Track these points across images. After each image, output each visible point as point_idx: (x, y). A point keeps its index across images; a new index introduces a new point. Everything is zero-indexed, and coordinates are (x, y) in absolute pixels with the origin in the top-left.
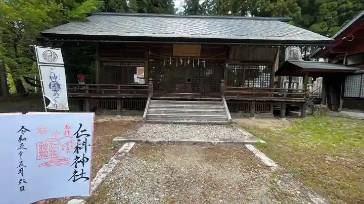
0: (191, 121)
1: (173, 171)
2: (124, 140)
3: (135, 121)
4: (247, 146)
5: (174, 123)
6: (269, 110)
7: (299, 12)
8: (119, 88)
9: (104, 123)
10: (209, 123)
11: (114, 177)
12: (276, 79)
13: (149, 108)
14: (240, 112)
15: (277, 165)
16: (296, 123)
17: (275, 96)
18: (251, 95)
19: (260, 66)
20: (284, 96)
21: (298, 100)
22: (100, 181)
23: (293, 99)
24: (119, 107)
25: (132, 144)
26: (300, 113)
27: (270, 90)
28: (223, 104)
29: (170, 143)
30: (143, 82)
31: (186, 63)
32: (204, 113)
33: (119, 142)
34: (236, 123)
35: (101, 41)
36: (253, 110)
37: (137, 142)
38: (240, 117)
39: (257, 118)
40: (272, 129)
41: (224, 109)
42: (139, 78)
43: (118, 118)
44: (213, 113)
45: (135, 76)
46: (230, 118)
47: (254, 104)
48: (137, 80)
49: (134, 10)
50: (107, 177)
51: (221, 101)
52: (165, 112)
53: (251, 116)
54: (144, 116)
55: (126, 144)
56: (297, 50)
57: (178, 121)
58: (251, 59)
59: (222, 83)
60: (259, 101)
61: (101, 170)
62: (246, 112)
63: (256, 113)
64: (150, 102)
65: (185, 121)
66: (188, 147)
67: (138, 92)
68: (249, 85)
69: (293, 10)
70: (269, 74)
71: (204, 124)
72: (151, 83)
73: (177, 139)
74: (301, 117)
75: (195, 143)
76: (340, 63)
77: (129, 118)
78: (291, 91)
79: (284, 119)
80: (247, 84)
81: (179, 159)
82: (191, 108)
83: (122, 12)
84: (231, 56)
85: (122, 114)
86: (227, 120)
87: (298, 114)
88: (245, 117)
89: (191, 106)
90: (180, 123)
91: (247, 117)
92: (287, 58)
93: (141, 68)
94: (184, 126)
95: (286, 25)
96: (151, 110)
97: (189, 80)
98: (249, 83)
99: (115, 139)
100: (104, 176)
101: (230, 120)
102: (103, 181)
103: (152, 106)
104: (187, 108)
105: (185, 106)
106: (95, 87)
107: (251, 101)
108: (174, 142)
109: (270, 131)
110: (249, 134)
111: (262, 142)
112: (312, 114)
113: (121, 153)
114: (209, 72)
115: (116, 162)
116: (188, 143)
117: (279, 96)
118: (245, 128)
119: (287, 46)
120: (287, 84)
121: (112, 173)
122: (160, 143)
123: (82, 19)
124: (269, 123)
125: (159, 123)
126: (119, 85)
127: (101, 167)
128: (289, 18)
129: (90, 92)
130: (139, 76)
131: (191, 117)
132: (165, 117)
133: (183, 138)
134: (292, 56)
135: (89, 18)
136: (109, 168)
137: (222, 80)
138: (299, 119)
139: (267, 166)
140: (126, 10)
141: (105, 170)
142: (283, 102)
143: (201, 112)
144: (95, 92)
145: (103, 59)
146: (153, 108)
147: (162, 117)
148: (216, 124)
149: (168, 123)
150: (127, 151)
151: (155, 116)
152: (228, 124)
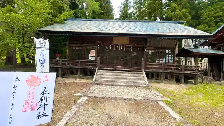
0: (122, 84)
1: (111, 118)
2: (81, 95)
3: (88, 83)
4: (159, 102)
5: (112, 85)
6: (173, 79)
7: (190, 18)
8: (79, 62)
9: (69, 83)
10: (134, 86)
11: (74, 120)
12: (176, 59)
13: (97, 75)
15: (180, 117)
16: (191, 88)
17: (176, 69)
18: (161, 68)
19: (166, 51)
20: (183, 70)
21: (192, 73)
22: (65, 122)
23: (189, 72)
24: (79, 74)
25: (86, 98)
26: (194, 81)
27: (173, 66)
28: (143, 74)
29: (109, 98)
30: (94, 59)
31: (120, 48)
32: (131, 79)
33: (78, 96)
34: (151, 87)
35: (71, 35)
36: (162, 78)
37: (89, 97)
38: (154, 82)
39: (165, 83)
40: (176, 92)
41: (144, 77)
42: (92, 56)
43: (78, 80)
44: (136, 79)
45: (89, 55)
46: (147, 83)
47: (163, 74)
48: (90, 58)
49: (91, 17)
50: (70, 119)
51: (141, 72)
52: (107, 78)
53: (162, 82)
54: (94, 80)
55: (82, 98)
56: (190, 41)
57: (115, 84)
58: (160, 46)
59: (142, 61)
60: (166, 73)
61: (66, 115)
62: (157, 79)
63: (164, 80)
64: (97, 71)
65: (119, 84)
66: (121, 102)
67: (90, 65)
68: (159, 62)
69: (186, 17)
70: (172, 56)
71: (131, 86)
72: (99, 60)
73: (113, 96)
74: (195, 84)
75: (125, 99)
76: (219, 49)
77: (84, 81)
78: (187, 67)
79: (183, 85)
80: (158, 61)
81: (115, 109)
82: (122, 76)
83: (84, 18)
84: (148, 44)
85: (80, 78)
86: (145, 84)
87: (193, 82)
88: (157, 82)
89: (123, 74)
90: (115, 85)
91: (159, 83)
93: (93, 50)
94: (118, 87)
95: (183, 26)
96: (97, 76)
97: (122, 58)
98: (159, 61)
99: (75, 94)
100: (68, 118)
101: (148, 84)
102: (67, 123)
103: (99, 73)
104: (120, 75)
105: (119, 74)
106: (66, 61)
107: (161, 72)
108: (112, 98)
109: (174, 93)
110: (160, 94)
111: (169, 100)
112: (202, 82)
113: (79, 104)
114: (134, 54)
115: (76, 109)
116: (121, 99)
117: (179, 69)
118: (157, 90)
119: (183, 39)
120: (184, 62)
121: (73, 117)
122: (103, 98)
123: (61, 22)
124: (172, 87)
125: (103, 84)
126: (80, 61)
127: (66, 112)
128: (183, 22)
129: (63, 64)
131: (122, 82)
132: (107, 81)
133: (118, 95)
134: (186, 44)
135: (65, 22)
136: (71, 113)
137: (143, 59)
139: (174, 118)
140: (86, 17)
141: (69, 115)
142: (182, 74)
143: (129, 79)
144: (65, 64)
145: (71, 45)
146: (100, 75)
147: (104, 80)
148: (138, 86)
149: (108, 85)
150: (83, 102)
151: (100, 80)
152: (146, 87)
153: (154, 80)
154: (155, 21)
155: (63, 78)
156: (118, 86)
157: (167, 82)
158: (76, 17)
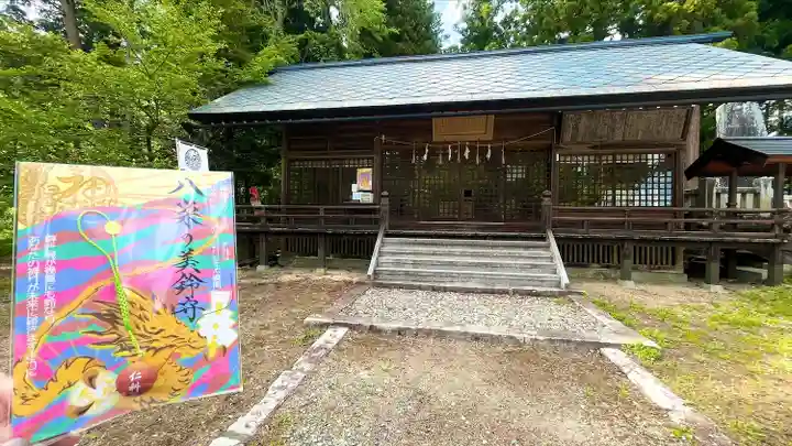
0: (471, 285)
1: (422, 399)
2: (326, 320)
3: (351, 282)
5: (434, 289)
6: (673, 263)
7: (753, 13)
8: (322, 214)
9: (291, 284)
10: (514, 292)
11: (299, 400)
12: (692, 185)
13: (380, 254)
14: (596, 265)
15: (688, 409)
16: (754, 298)
17: (688, 227)
18: (621, 225)
19: (650, 156)
20: (715, 227)
21: (758, 238)
22: (272, 405)
23: (742, 237)
24: (321, 252)
25: (342, 332)
26: (764, 273)
27: (675, 215)
28: (548, 247)
30: (369, 198)
31: (463, 157)
34: (580, 294)
35: (290, 121)
36: (628, 263)
37: (352, 327)
38: (595, 278)
39: (638, 282)
40: (680, 312)
41: (551, 259)
42: (362, 190)
43: (318, 275)
44: (522, 268)
45: (354, 187)
46: (565, 280)
47: (629, 248)
48: (356, 196)
49: (357, 53)
50: (286, 399)
51: (543, 239)
52: (415, 264)
53: (626, 277)
54: (370, 272)
55: (329, 331)
56: (753, 110)
57: (442, 285)
58: (618, 138)
59: (546, 199)
60: (642, 240)
61: (278, 383)
62: (608, 267)
63: (635, 269)
64: (382, 242)
66: (460, 347)
67: (357, 221)
68: (614, 200)
70: (669, 174)
71: (504, 292)
72: (385, 201)
73: (436, 326)
74: (770, 282)
75: (476, 338)
77: (339, 276)
78: (735, 214)
79: (718, 288)
80: (610, 198)
81: (439, 372)
82: (472, 255)
83: (332, 60)
84: (567, 136)
85: (330, 267)
86: (558, 284)
87: (761, 274)
88: (607, 279)
90: (445, 290)
92: (721, 133)
93: (365, 170)
94: (455, 296)
95: (715, 50)
96: (383, 259)
97: (468, 193)
98: (614, 195)
99: (307, 319)
100: (281, 394)
101: (567, 286)
102: (278, 407)
103: (385, 249)
104: (463, 254)
106: (279, 210)
107: (623, 240)
108: (429, 333)
109: (674, 317)
110: (614, 321)
111: (648, 343)
113: (318, 349)
114: (516, 174)
115: (307, 367)
117: (700, 227)
118: (602, 305)
119: (719, 104)
120: (725, 198)
121: (296, 391)
122: (400, 332)
124: (672, 297)
125: (400, 287)
126: (322, 208)
127: (278, 375)
128: (721, 33)
129: (269, 220)
130: (361, 188)
131: (470, 277)
132: (415, 274)
133: (451, 324)
134: (736, 125)
135: (270, 79)
136: (292, 379)
137: (547, 192)
138: (765, 287)
139: (659, 409)
140: (342, 54)
141: (285, 384)
142: (711, 242)
143: (493, 266)
144: (277, 220)
145: (294, 155)
146: (389, 253)
147: (407, 273)
148: (530, 294)
149: (420, 288)
150: (330, 346)
151: (392, 273)
152: (561, 294)
153: (594, 269)
154: (597, 44)
155: (271, 266)
156: (455, 290)
157: (647, 274)
158: (307, 58)
